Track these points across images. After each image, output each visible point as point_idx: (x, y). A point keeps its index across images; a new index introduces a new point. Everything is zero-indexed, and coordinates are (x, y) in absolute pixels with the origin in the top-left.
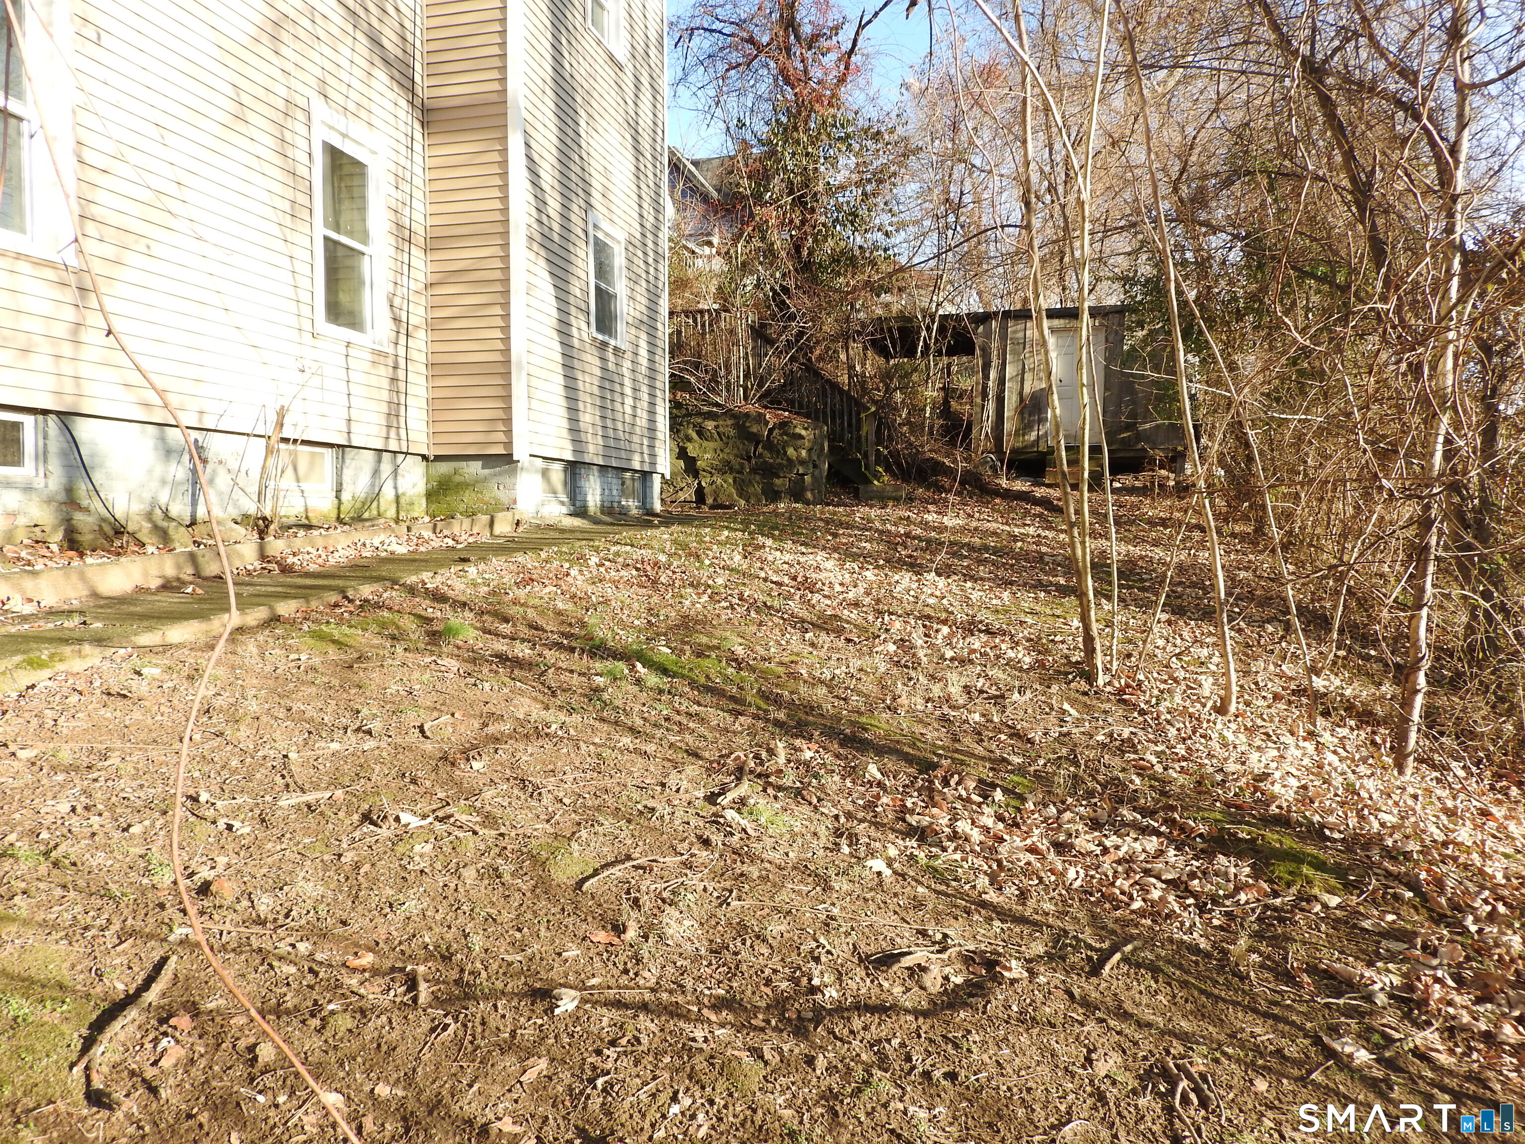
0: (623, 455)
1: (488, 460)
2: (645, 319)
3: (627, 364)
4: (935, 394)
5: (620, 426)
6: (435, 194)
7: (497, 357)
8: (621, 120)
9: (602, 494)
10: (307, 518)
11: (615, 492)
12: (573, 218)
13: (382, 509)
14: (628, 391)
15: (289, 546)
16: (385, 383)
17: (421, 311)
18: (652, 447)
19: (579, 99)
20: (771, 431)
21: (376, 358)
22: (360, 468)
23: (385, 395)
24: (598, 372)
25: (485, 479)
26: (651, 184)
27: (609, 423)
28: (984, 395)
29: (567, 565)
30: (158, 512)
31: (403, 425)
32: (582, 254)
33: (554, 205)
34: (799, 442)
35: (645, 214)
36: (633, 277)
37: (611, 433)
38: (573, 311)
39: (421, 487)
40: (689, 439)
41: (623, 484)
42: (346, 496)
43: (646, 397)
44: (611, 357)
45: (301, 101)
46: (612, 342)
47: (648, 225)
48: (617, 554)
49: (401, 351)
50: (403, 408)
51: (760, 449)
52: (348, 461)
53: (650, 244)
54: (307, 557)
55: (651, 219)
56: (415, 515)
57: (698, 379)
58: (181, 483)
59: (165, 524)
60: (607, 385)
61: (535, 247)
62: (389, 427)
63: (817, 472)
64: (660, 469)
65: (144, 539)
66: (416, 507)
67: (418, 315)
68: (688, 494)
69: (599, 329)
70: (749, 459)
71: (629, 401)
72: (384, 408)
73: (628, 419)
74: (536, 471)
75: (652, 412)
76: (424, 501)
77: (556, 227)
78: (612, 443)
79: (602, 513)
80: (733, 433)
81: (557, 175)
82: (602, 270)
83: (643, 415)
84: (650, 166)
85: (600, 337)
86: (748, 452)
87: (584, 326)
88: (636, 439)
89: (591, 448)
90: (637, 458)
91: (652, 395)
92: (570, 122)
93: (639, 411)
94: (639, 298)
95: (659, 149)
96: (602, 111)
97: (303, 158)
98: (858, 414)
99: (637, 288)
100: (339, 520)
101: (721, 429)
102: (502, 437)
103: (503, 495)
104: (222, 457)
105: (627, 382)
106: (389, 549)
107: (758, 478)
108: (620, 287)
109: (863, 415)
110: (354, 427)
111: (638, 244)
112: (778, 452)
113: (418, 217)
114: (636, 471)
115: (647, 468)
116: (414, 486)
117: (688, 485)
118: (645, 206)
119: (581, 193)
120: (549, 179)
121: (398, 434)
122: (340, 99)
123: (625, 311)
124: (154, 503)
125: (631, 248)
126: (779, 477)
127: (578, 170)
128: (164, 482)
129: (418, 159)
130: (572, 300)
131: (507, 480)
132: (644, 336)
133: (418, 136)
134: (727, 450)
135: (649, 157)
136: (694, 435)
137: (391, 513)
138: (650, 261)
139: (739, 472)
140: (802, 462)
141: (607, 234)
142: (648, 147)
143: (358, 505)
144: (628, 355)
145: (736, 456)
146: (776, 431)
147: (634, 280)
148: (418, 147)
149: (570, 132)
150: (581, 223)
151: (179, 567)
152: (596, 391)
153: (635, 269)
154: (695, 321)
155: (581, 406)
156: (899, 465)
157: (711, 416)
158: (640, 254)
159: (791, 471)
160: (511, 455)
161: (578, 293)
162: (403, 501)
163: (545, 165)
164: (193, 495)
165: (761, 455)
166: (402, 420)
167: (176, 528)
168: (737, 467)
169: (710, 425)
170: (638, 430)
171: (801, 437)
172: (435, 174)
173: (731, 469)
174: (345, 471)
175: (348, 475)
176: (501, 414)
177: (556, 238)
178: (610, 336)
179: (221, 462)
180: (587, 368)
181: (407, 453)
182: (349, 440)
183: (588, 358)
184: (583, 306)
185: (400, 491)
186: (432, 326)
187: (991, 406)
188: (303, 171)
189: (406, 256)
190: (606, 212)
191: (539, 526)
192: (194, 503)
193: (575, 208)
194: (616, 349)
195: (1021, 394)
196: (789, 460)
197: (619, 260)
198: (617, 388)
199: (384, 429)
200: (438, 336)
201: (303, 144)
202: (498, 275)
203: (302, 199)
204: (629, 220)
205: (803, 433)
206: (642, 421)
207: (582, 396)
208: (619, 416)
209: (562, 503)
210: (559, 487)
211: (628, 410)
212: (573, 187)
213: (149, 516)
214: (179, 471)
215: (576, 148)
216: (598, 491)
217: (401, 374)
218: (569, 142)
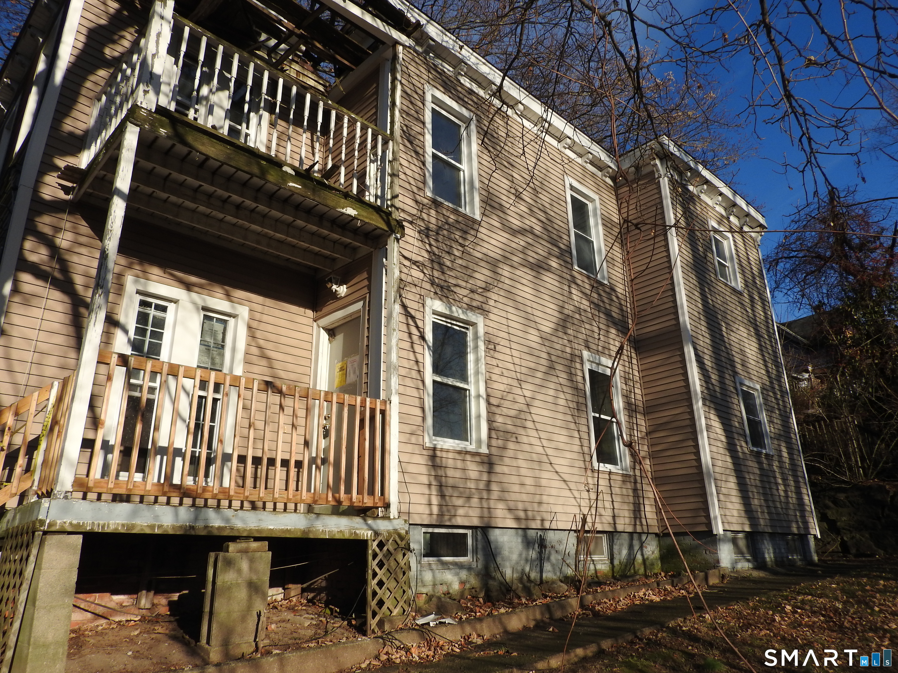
0: (785, 524)
1: (697, 535)
2: (782, 433)
3: (776, 464)
5: (778, 505)
6: (646, 384)
7: (694, 471)
8: (746, 321)
9: (774, 553)
10: (597, 577)
11: (783, 550)
12: (727, 382)
13: (636, 568)
14: (780, 481)
15: (595, 599)
16: (631, 493)
17: (646, 448)
18: (803, 517)
19: (720, 317)
21: (625, 478)
22: (621, 545)
23: (631, 499)
24: (758, 472)
25: (697, 547)
26: (770, 352)
27: (771, 504)
29: (771, 612)
30: (525, 577)
31: (643, 516)
32: (736, 401)
33: (714, 377)
35: (770, 370)
36: (770, 409)
37: (773, 510)
38: (736, 436)
39: (657, 554)
40: (828, 507)
41: (787, 543)
42: (616, 562)
43: (792, 483)
44: (765, 461)
45: (577, 352)
46: (764, 451)
47: (773, 376)
48: (803, 602)
49: (638, 473)
50: (642, 506)
51: (887, 512)
52: (615, 541)
53: (777, 387)
54: (605, 606)
55: (774, 372)
56: (656, 571)
57: (825, 466)
58: (535, 561)
59: (529, 584)
60: (765, 479)
61: (708, 403)
62: (635, 518)
64: (813, 532)
65: (521, 594)
66: (656, 567)
67: (643, 450)
68: (835, 547)
69: (754, 445)
71: (781, 488)
72: (631, 507)
73: (782, 499)
74: (729, 541)
75: (799, 493)
76: (659, 562)
77: (717, 389)
78: (775, 517)
79: (777, 565)
80: (860, 500)
81: (714, 360)
82: (751, 409)
83: (792, 495)
84: (768, 342)
85: (755, 449)
87: (744, 444)
88: (791, 512)
89: (762, 522)
90: (794, 525)
91: (797, 482)
92: (716, 330)
93: (790, 493)
94: (775, 421)
95: (771, 331)
96: (733, 319)
97: (579, 379)
99: (774, 415)
100: (614, 577)
101: (851, 499)
102: (703, 520)
103: (709, 557)
104: (553, 544)
105: (778, 475)
106: (650, 598)
108: (764, 417)
110: (618, 521)
111: (768, 388)
113: (639, 397)
114: (795, 534)
115: (802, 532)
116: (653, 553)
117: (833, 540)
118: (770, 365)
119: (729, 367)
120: (709, 364)
121: (641, 522)
122: (595, 347)
123: (768, 430)
124: (523, 571)
125: (765, 392)
127: (724, 354)
128: (527, 560)
129: (635, 367)
130: (734, 430)
131: (711, 548)
132: (783, 444)
133: (634, 355)
134: (858, 513)
135: (766, 337)
136: (831, 504)
137: (642, 571)
138: (779, 397)
139: (872, 529)
141: (749, 387)
142: (764, 332)
143: (623, 567)
144: (776, 458)
147: (770, 411)
148: (634, 361)
149: (718, 336)
150: (731, 384)
151: (542, 614)
152: (758, 483)
153: (770, 404)
154: (814, 427)
155: (751, 495)
157: (840, 490)
158: (771, 394)
160: (712, 531)
161: (737, 424)
162: (647, 563)
163: (707, 357)
164: (541, 566)
166: (643, 513)
167: (534, 587)
169: (842, 496)
170: (791, 506)
172: (645, 373)
174: (615, 547)
175: (616, 548)
176: (701, 505)
177: (718, 395)
178: (761, 448)
179: (552, 547)
180: (750, 470)
181: (648, 533)
182: (615, 528)
183: (750, 463)
184: (741, 432)
185: (646, 557)
186: (652, 456)
188: (581, 386)
189: (634, 419)
190: (746, 374)
191: (737, 578)
192: (541, 572)
193: (727, 376)
194: (767, 455)
197: (759, 400)
198: (772, 480)
199: (633, 520)
200: (657, 461)
201: (579, 373)
202: (688, 422)
203: (581, 400)
204: (761, 375)
206: (793, 500)
207: (750, 488)
208: (777, 499)
209: (748, 561)
210: (744, 549)
211: (782, 493)
212: (724, 364)
213: (521, 580)
214: (533, 554)
215: (722, 343)
216: (771, 551)
217: (639, 486)
218: (718, 341)
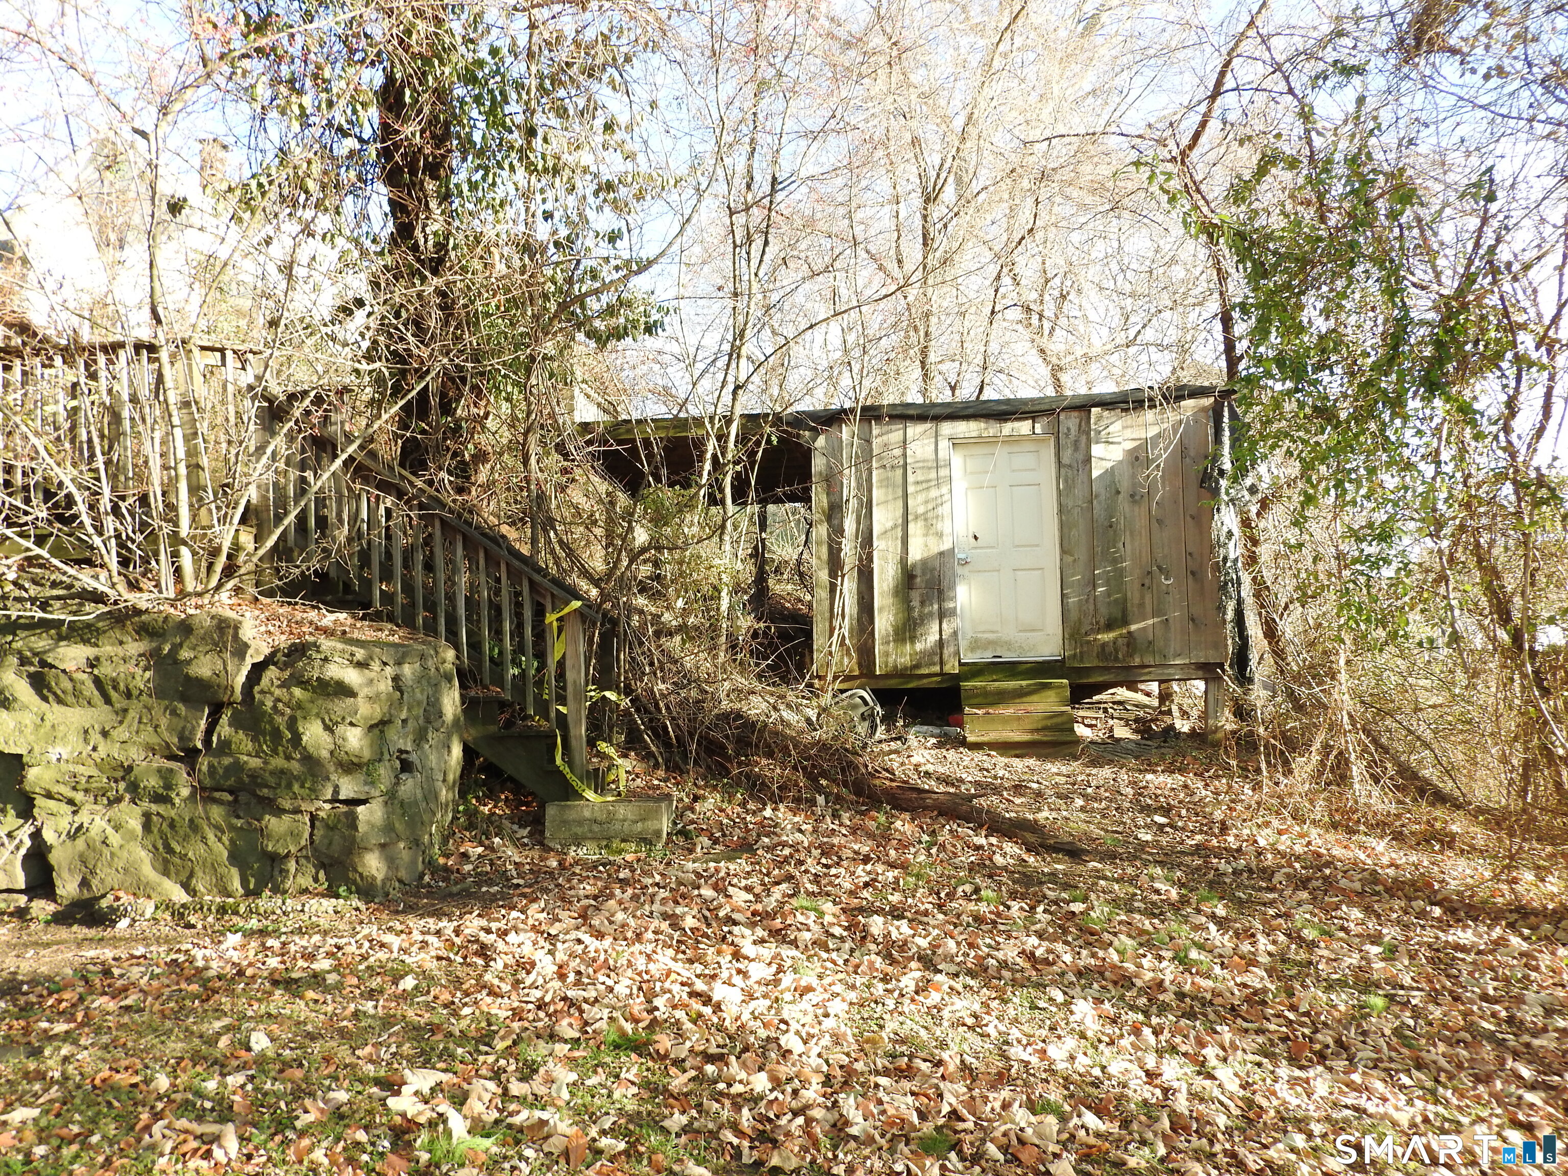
4: (739, 566)
20: (258, 669)
28: (835, 564)
34: (340, 706)
40: (5, 700)
51: (224, 729)
63: (409, 786)
70: (190, 756)
80: (142, 678)
86: (184, 738)
98: (539, 613)
101: (106, 670)
107: (217, 813)
109: (551, 618)
112: (276, 734)
126: (279, 812)
134: (121, 733)
136: (23, 690)
139: (158, 798)
140: (350, 766)
145: (151, 749)
146: (272, 673)
156: (660, 733)
157: (76, 629)
159: (314, 794)
165: (225, 745)
168: (153, 782)
169: (72, 657)
171: (343, 690)
173: (133, 787)
187: (849, 587)
195: (903, 561)
196: (309, 760)
205: (352, 677)
